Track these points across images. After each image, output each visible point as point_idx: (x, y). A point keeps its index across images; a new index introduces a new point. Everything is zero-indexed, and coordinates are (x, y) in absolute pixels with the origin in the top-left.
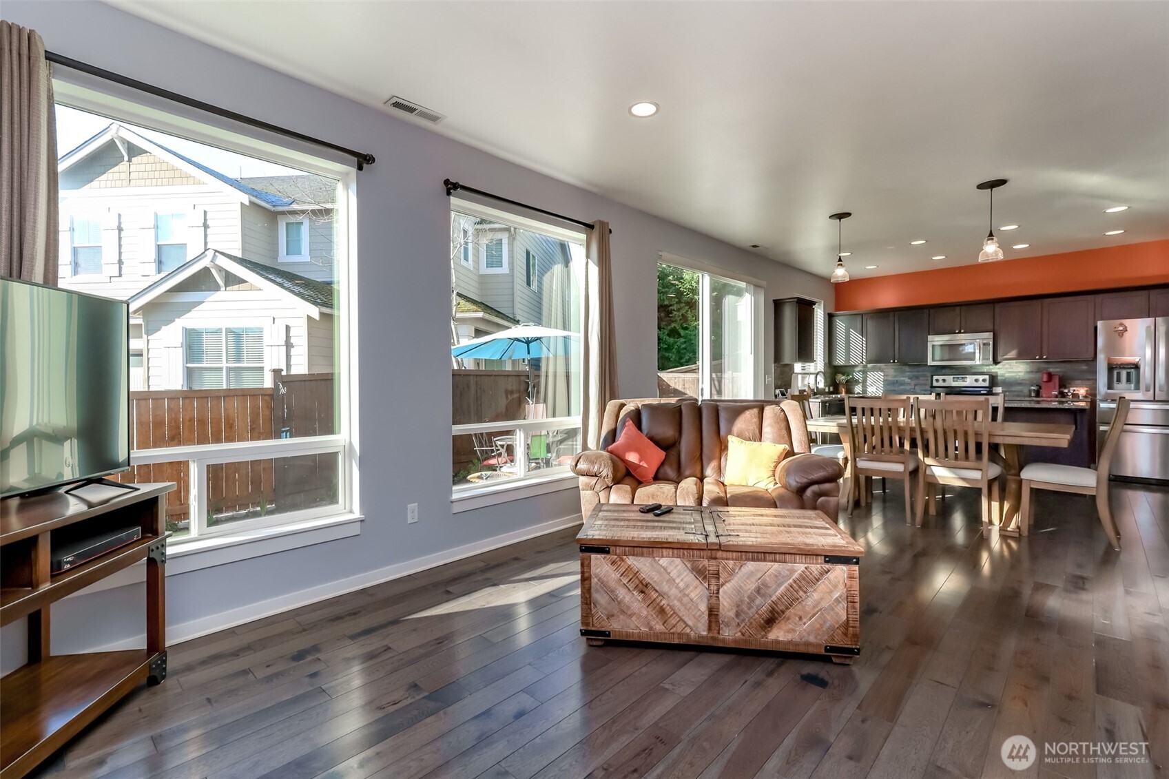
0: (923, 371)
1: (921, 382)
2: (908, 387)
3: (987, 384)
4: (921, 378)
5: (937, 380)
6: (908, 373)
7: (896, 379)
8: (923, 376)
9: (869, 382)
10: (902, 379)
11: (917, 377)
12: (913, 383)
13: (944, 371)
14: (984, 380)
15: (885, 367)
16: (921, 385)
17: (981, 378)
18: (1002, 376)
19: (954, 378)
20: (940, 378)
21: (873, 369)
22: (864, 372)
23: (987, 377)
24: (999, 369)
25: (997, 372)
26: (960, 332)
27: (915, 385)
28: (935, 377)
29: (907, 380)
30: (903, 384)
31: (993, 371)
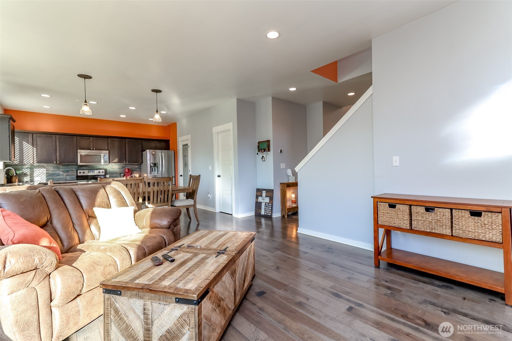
0: (71, 168)
1: (70, 174)
2: (62, 177)
3: (104, 174)
4: (70, 172)
5: (80, 173)
6: (62, 169)
7: (54, 172)
8: (71, 171)
9: (35, 174)
10: (58, 172)
11: (68, 171)
12: (65, 174)
13: (82, 168)
14: (103, 172)
15: (47, 166)
16: (70, 175)
17: (101, 171)
18: (109, 170)
19: (88, 171)
20: (82, 171)
21: (39, 167)
22: (32, 168)
23: (104, 171)
24: (108, 167)
25: (107, 169)
26: (93, 149)
27: (66, 176)
28: (79, 171)
29: (61, 173)
30: (58, 175)
31: (105, 168)
